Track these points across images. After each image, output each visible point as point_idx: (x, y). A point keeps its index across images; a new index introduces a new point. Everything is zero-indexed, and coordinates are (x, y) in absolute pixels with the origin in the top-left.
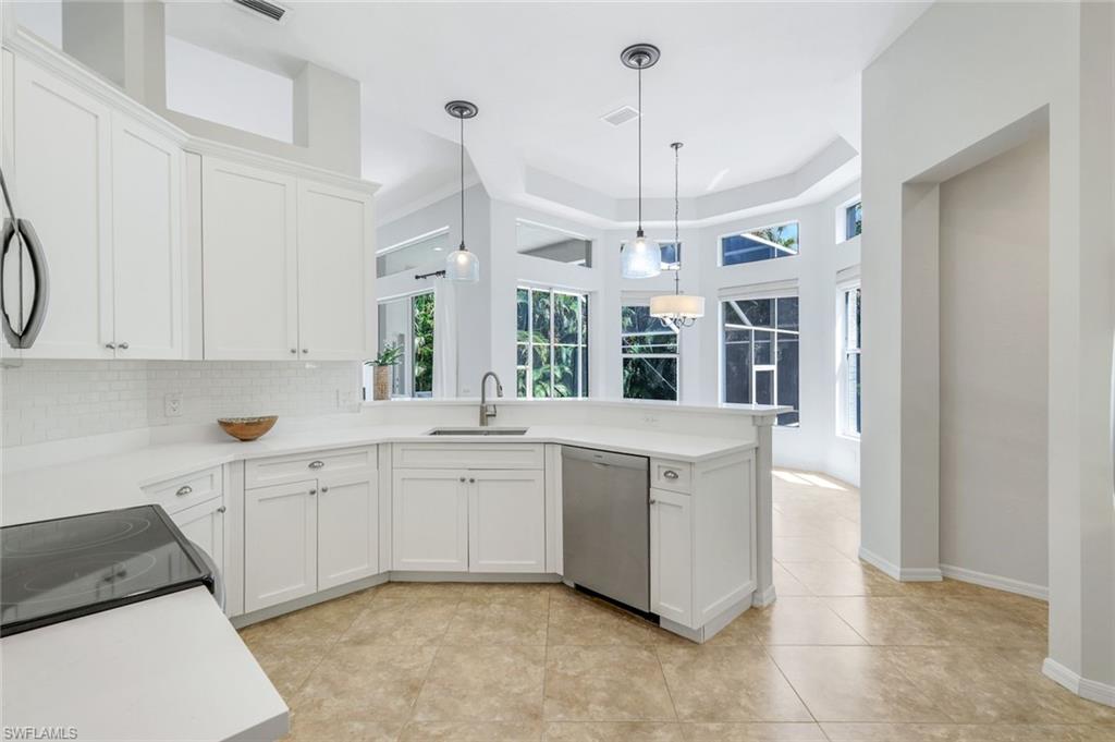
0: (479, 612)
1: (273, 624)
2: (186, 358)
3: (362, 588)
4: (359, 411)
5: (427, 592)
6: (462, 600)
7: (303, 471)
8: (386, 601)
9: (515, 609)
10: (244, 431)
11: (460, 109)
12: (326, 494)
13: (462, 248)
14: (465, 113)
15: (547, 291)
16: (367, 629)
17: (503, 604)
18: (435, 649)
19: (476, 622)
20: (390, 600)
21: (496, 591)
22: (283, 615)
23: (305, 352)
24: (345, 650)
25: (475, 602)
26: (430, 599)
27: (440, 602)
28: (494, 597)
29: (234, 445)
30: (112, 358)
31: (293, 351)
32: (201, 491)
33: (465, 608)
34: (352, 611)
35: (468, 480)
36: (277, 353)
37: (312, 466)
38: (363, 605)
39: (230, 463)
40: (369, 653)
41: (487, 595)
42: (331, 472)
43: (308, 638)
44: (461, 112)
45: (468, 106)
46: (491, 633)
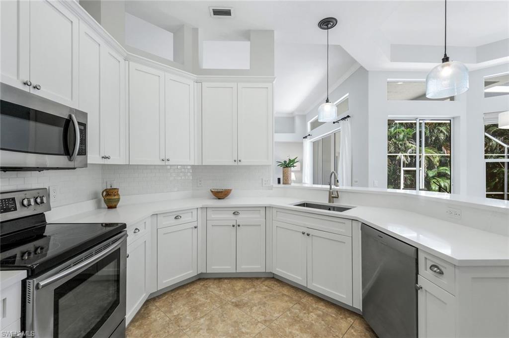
0: (301, 315)
1: (218, 281)
2: (196, 164)
3: (260, 276)
4: (272, 189)
5: (285, 291)
6: (299, 303)
7: (229, 216)
8: (265, 288)
9: (323, 322)
10: (220, 195)
11: (327, 23)
12: (240, 227)
13: (327, 101)
14: (329, 26)
15: (415, 121)
16: (245, 299)
17: (319, 316)
18: (264, 327)
19: (296, 320)
20: (266, 288)
21: (321, 306)
22: (223, 278)
23: (240, 161)
24: (229, 306)
25: (304, 307)
26: (283, 295)
27: (286, 299)
28: (317, 309)
29: (216, 200)
30: (164, 164)
31: (235, 161)
32: (186, 218)
33: (296, 309)
34: (248, 287)
35: (306, 234)
36: (228, 162)
37: (234, 213)
38: (254, 285)
39: (201, 208)
40: (236, 313)
41: (314, 305)
42: (243, 218)
43: (222, 293)
44: (327, 25)
45: (329, 20)
46: (298, 332)
